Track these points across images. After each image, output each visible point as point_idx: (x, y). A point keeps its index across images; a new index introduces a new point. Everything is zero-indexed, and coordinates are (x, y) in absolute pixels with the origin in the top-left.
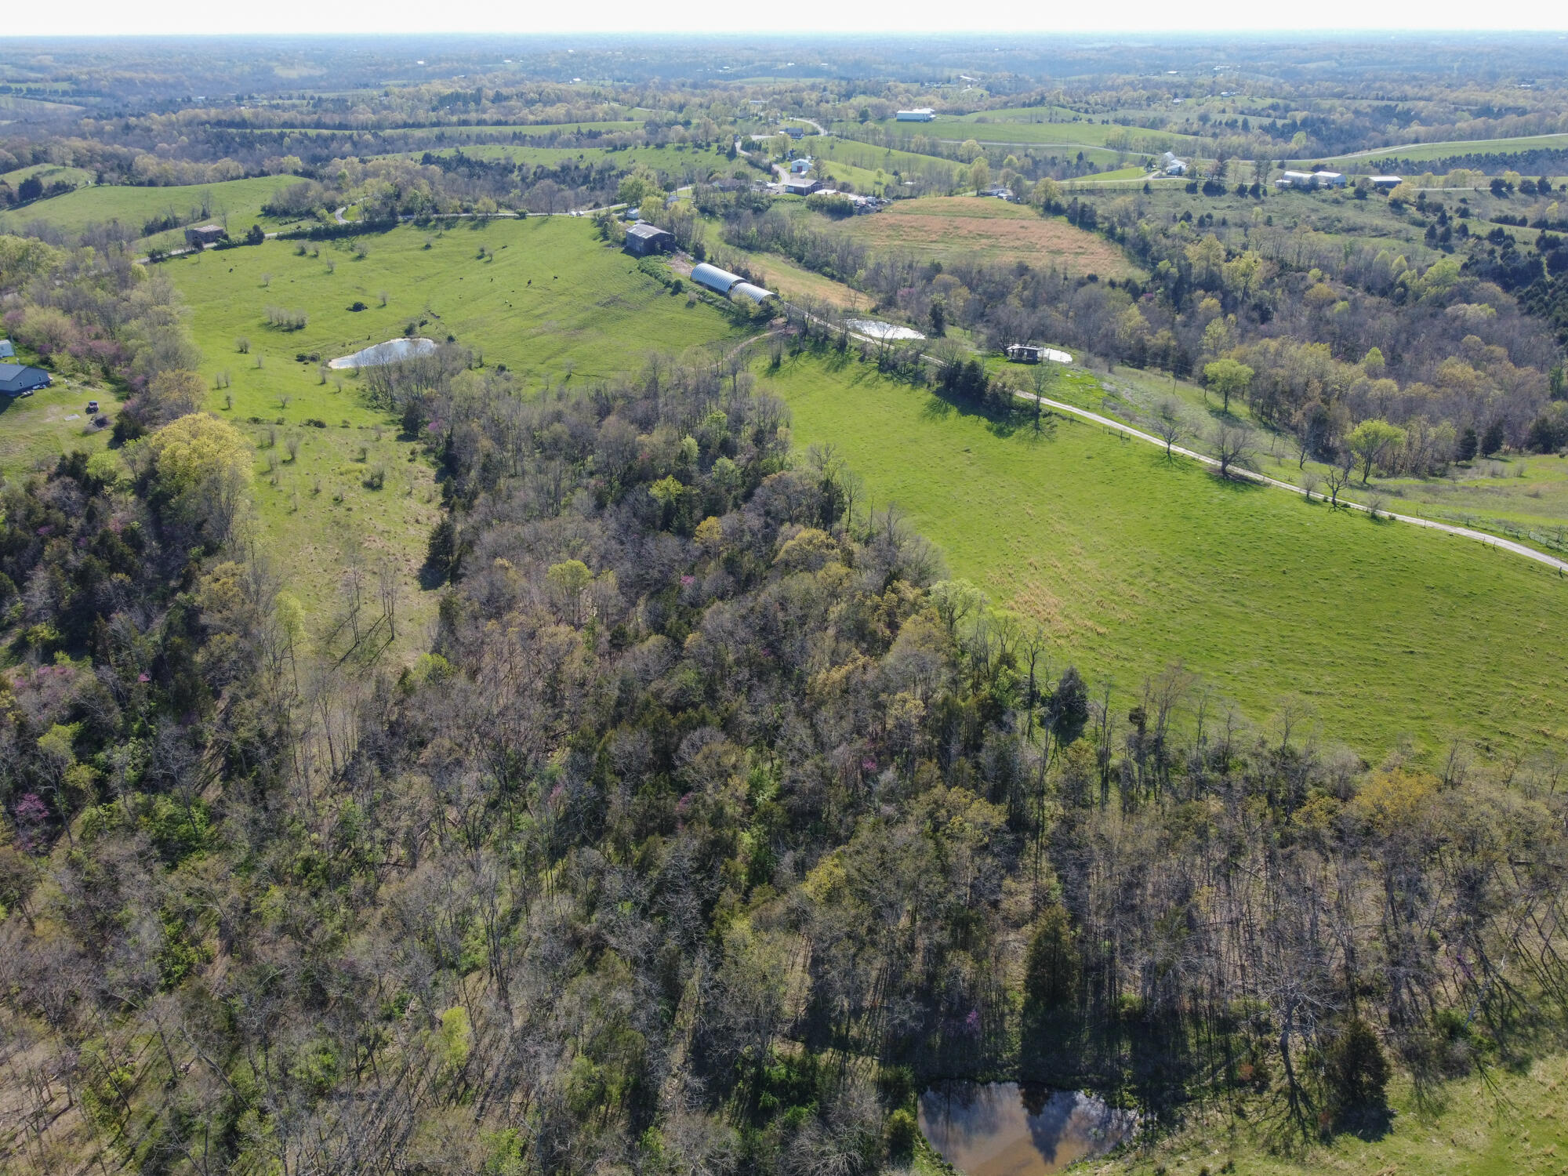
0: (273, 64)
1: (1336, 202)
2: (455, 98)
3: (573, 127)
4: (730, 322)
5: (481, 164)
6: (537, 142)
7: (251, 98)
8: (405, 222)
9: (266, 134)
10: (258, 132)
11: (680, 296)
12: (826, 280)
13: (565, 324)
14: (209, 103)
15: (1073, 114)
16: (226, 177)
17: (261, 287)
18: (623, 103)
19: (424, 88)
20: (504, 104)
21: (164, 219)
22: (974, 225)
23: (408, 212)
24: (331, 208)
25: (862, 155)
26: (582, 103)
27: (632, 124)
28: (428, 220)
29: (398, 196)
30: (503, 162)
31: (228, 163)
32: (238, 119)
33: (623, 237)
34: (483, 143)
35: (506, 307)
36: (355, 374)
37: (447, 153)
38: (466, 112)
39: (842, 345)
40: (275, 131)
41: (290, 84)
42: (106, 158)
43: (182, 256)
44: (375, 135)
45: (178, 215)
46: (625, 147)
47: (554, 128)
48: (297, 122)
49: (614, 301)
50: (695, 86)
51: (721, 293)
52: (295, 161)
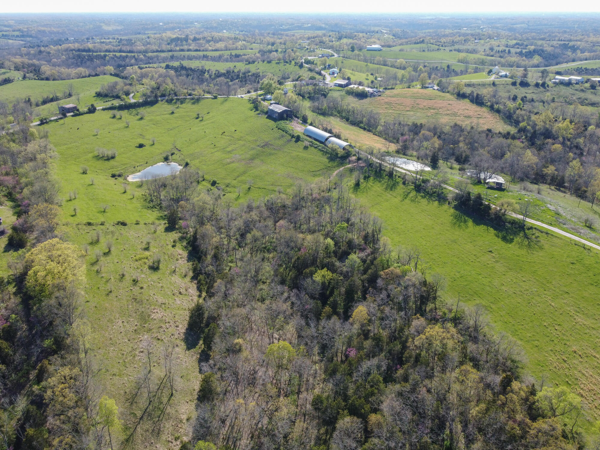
0: (102, 24)
1: (582, 91)
2: (177, 39)
3: (228, 52)
4: (328, 158)
5: (191, 69)
6: (214, 59)
7: (92, 39)
8: (162, 101)
9: (98, 55)
10: (95, 54)
11: (299, 143)
12: (362, 131)
13: (243, 157)
14: (76, 41)
15: (437, 47)
16: (80, 76)
17: (94, 136)
18: (248, 42)
19: (164, 35)
20: (197, 42)
21: (51, 97)
22: (426, 103)
23: (163, 95)
24: (127, 94)
25: (357, 66)
26: (231, 42)
27: (253, 51)
28: (172, 100)
29: (158, 88)
30: (200, 68)
31: (81, 70)
32: (87, 48)
33: (266, 110)
34: (191, 59)
35: (212, 146)
36: (140, 185)
37: (176, 64)
38: (182, 45)
39: (391, 175)
40: (102, 54)
41: (109, 33)
42: (29, 65)
43: (56, 120)
44: (145, 56)
45: (58, 95)
46: (254, 62)
47: (221, 53)
48: (112, 50)
49: (266, 145)
50: (274, 34)
51: (321, 142)
52: (110, 68)
